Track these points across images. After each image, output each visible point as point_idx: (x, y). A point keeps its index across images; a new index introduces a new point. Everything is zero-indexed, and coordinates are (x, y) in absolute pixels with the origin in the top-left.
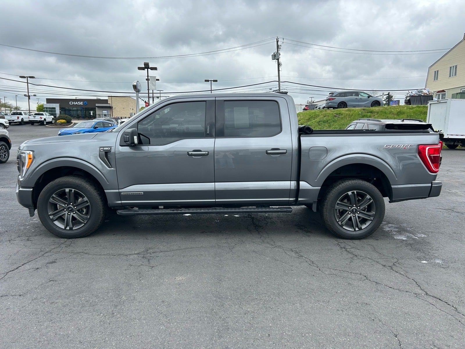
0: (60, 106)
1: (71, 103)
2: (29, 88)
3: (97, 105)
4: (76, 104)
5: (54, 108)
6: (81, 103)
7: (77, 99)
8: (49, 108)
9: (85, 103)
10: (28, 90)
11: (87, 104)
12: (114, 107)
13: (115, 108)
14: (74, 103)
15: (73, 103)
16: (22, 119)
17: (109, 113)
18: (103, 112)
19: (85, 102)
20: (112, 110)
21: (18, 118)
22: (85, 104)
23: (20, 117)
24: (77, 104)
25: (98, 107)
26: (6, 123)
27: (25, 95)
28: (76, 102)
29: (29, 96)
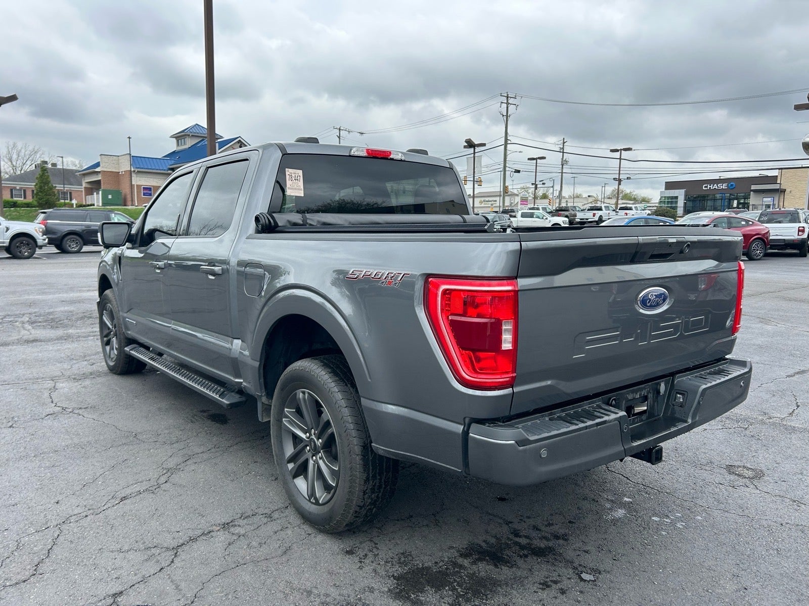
0: (686, 192)
1: (705, 187)
2: (621, 167)
3: (753, 187)
4: (714, 187)
5: (676, 198)
6: (724, 186)
7: (721, 178)
8: (668, 198)
9: (731, 185)
10: (620, 170)
11: (734, 186)
12: (788, 190)
13: (791, 192)
14: (711, 187)
15: (709, 187)
16: (601, 216)
17: (776, 202)
18: (765, 199)
19: (732, 183)
20: (783, 196)
21: (594, 215)
22: (732, 187)
23: (596, 214)
24: (716, 187)
25: (756, 191)
26: (564, 223)
27: (614, 179)
28: (715, 185)
29: (621, 179)
